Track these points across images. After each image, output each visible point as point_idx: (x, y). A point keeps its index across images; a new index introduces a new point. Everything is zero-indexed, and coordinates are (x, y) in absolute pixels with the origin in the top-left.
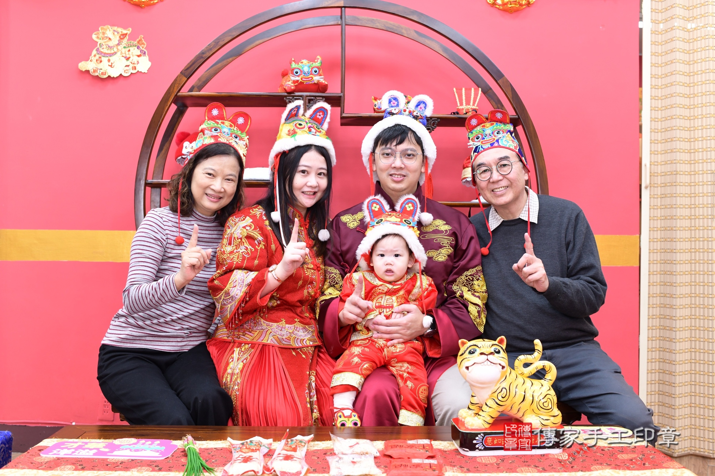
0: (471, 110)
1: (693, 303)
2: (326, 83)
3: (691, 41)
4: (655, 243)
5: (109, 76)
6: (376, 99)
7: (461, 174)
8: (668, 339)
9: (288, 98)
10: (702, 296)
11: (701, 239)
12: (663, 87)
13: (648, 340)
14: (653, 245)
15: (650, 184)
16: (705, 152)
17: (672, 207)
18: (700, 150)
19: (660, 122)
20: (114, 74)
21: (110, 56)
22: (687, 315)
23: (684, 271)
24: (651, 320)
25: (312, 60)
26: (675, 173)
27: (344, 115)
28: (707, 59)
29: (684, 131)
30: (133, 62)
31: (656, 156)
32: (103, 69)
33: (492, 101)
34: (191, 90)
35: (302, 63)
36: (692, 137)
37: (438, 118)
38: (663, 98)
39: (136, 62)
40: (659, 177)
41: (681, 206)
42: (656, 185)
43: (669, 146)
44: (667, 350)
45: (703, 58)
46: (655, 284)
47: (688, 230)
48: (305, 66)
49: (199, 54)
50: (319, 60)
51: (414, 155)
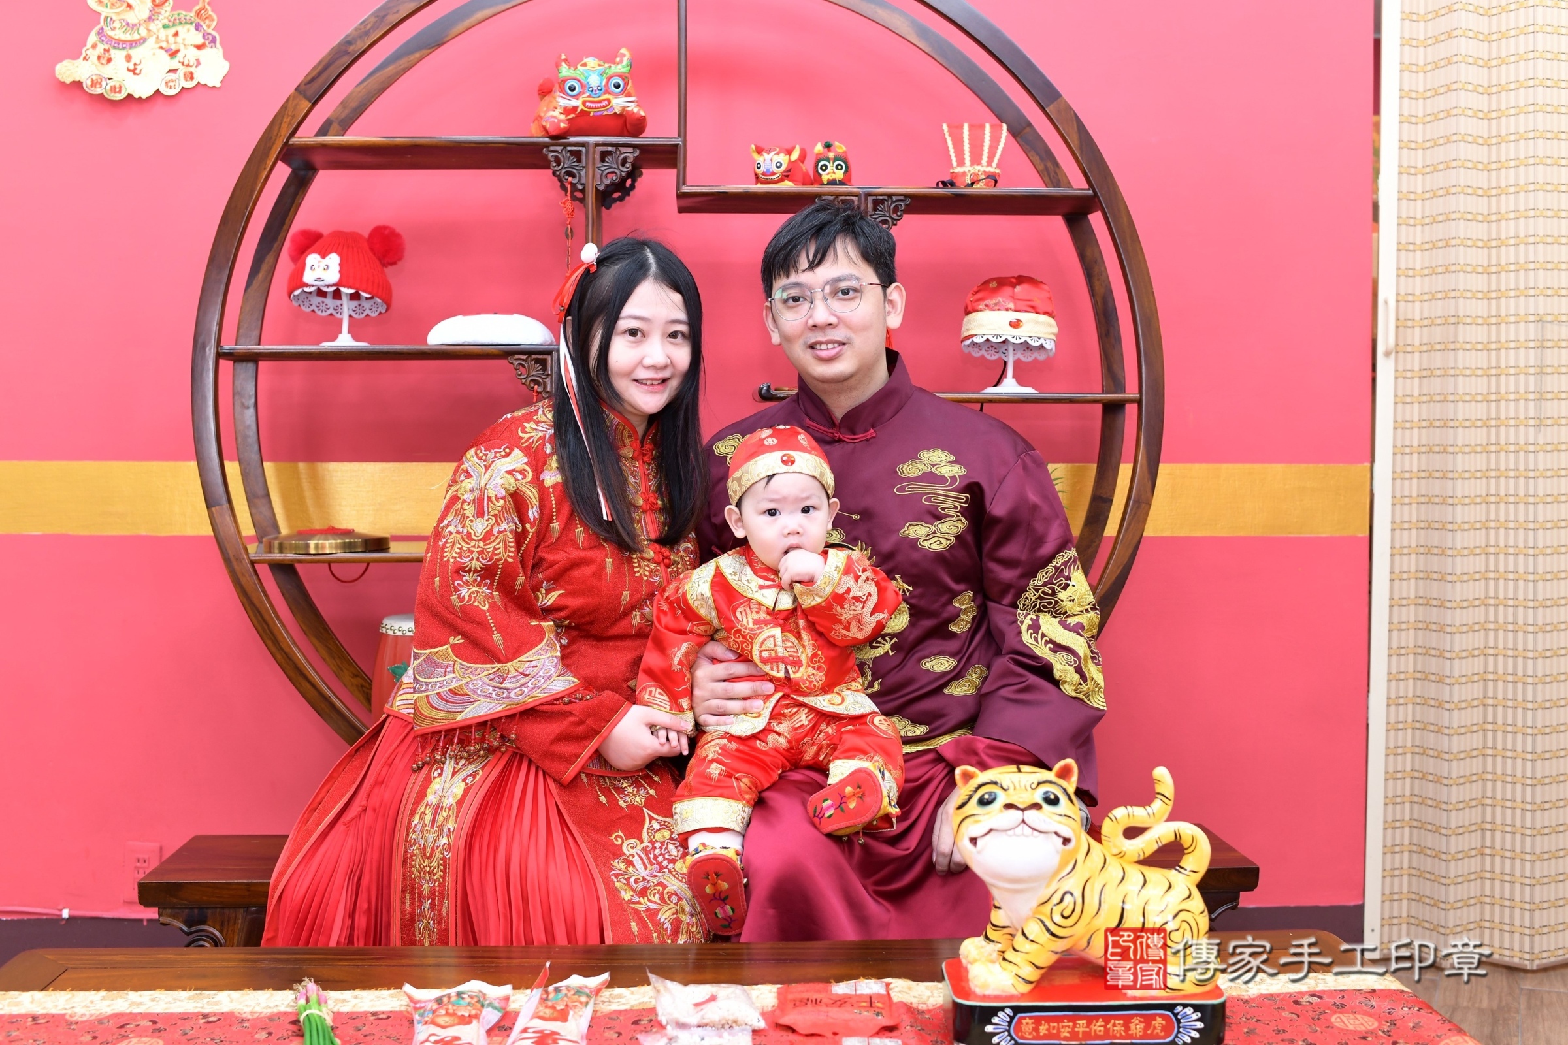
0: (983, 177)
1: (1491, 619)
2: (642, 113)
3: (1494, 11)
4: (1407, 482)
5: (130, 96)
6: (759, 151)
7: (960, 325)
8: (1432, 703)
9: (552, 148)
10: (1511, 603)
11: (1512, 474)
12: (1428, 119)
13: (1388, 705)
14: (1402, 486)
15: (1397, 345)
16: (1522, 273)
17: (1445, 400)
18: (1512, 267)
19: (1419, 202)
20: (142, 88)
21: (131, 47)
22: (1476, 646)
23: (1472, 546)
24: (1394, 658)
25: (609, 57)
26: (1453, 320)
27: (685, 189)
28: (1531, 55)
29: (1474, 222)
30: (186, 62)
31: (1410, 279)
32: (115, 78)
33: (1032, 153)
34: (323, 131)
35: (585, 65)
36: (1494, 236)
37: (906, 196)
38: (1428, 144)
39: (193, 62)
40: (1417, 330)
41: (1468, 398)
42: (1409, 349)
43: (1440, 257)
44: (1432, 728)
45: (1521, 51)
46: (1405, 576)
47: (1481, 452)
48: (592, 72)
49: (340, 44)
50: (625, 59)
51: (855, 290)
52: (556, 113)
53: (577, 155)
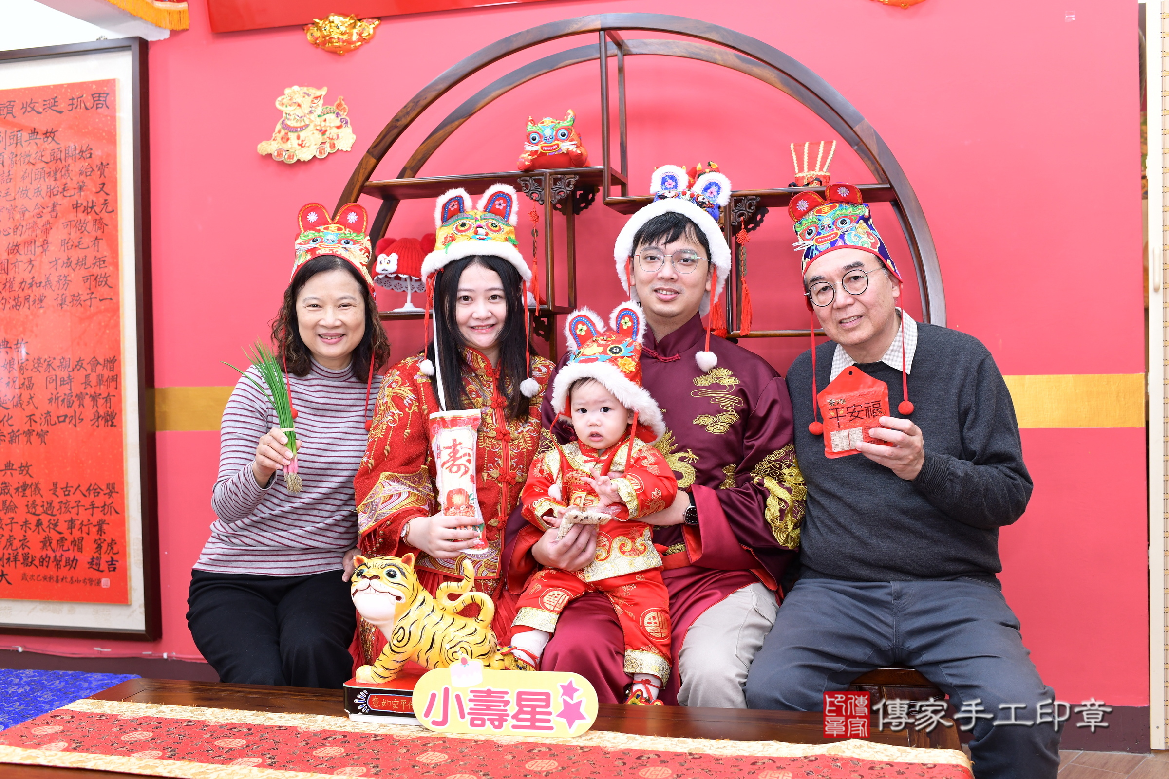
0: (816, 179)
2: (579, 152)
5: (299, 160)
9: (522, 178)
13: (1164, 556)
20: (306, 156)
21: (300, 131)
27: (608, 199)
30: (331, 137)
32: (291, 151)
33: (866, 159)
34: (401, 175)
35: (543, 123)
37: (757, 196)
39: (335, 137)
48: (547, 127)
49: (392, 121)
50: (570, 117)
51: (693, 261)
52: (526, 156)
53: (539, 182)
